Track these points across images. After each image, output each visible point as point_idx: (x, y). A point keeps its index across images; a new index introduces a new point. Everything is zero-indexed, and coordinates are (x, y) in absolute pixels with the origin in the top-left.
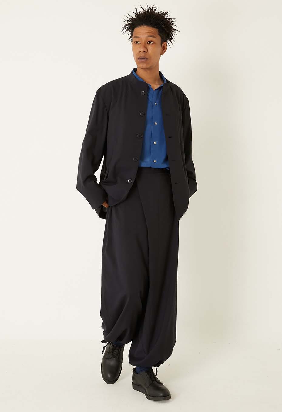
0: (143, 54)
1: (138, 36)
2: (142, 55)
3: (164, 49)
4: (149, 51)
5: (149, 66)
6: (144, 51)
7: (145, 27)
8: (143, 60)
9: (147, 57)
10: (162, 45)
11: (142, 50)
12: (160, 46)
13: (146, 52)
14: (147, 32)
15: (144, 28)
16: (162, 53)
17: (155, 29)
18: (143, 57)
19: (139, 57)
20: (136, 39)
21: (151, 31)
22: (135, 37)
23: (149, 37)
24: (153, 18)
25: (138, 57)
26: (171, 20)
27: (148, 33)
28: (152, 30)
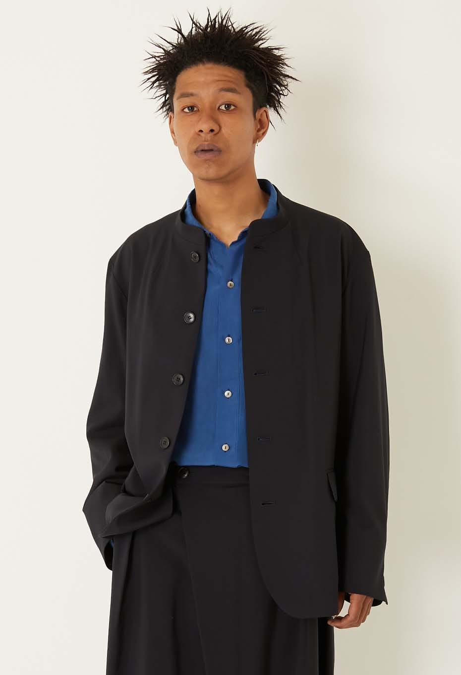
0: (209, 136)
1: (191, 91)
2: (205, 141)
3: (261, 127)
4: (224, 130)
5: (224, 172)
6: (212, 131)
7: (209, 65)
8: (208, 156)
9: (221, 145)
10: (257, 114)
11: (205, 127)
12: (252, 118)
13: (218, 133)
14: (217, 78)
15: (208, 69)
16: (257, 138)
17: (235, 70)
18: (208, 145)
19: (197, 148)
20: (188, 101)
21: (226, 76)
22: (183, 95)
23: (223, 93)
24: (229, 42)
25: (194, 147)
26: (276, 52)
27: (220, 82)
28: (230, 75)
